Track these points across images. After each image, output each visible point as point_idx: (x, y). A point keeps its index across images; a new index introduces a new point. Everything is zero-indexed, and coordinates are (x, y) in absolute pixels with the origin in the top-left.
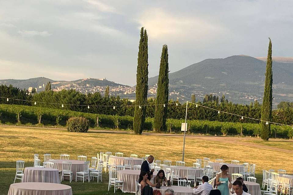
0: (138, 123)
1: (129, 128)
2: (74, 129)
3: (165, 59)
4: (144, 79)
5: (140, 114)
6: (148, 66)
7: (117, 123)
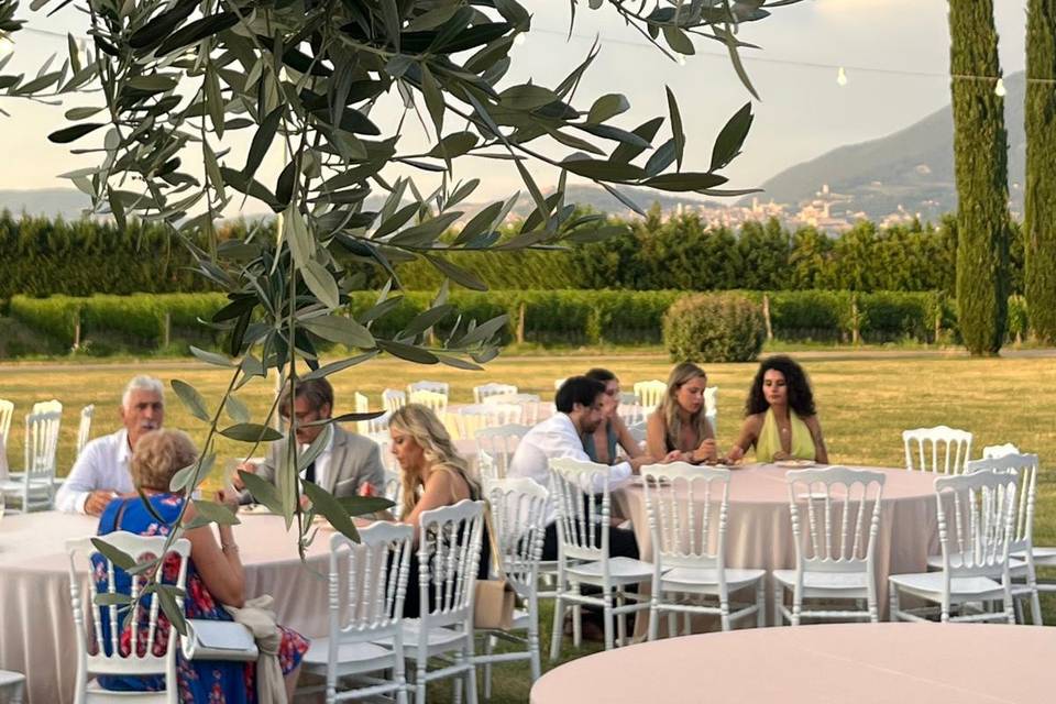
0: (980, 304)
1: (912, 337)
2: (703, 350)
3: (1046, 14)
4: (987, 104)
5: (984, 262)
6: (996, 42)
7: (854, 318)
